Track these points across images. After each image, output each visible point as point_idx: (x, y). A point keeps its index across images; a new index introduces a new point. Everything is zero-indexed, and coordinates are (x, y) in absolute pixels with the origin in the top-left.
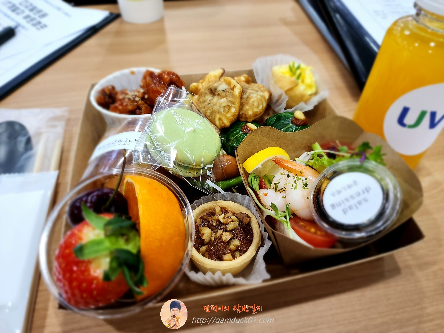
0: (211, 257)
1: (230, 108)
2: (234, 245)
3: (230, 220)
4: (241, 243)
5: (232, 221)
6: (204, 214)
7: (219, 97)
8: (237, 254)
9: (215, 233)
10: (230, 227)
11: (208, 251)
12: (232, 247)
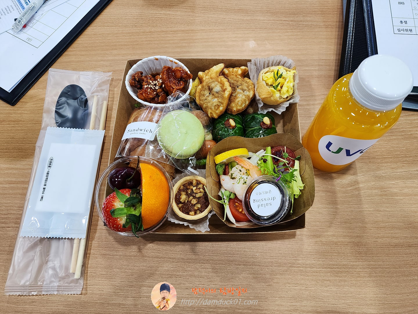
0: (183, 212)
1: (219, 107)
2: (197, 207)
3: (199, 192)
4: (201, 207)
5: (200, 193)
6: (186, 182)
7: (213, 97)
8: (198, 212)
9: (189, 197)
10: (198, 196)
11: (182, 207)
12: (196, 208)
